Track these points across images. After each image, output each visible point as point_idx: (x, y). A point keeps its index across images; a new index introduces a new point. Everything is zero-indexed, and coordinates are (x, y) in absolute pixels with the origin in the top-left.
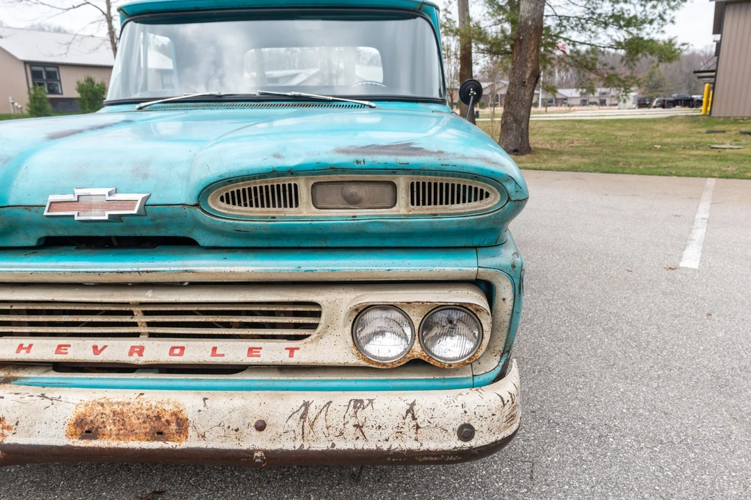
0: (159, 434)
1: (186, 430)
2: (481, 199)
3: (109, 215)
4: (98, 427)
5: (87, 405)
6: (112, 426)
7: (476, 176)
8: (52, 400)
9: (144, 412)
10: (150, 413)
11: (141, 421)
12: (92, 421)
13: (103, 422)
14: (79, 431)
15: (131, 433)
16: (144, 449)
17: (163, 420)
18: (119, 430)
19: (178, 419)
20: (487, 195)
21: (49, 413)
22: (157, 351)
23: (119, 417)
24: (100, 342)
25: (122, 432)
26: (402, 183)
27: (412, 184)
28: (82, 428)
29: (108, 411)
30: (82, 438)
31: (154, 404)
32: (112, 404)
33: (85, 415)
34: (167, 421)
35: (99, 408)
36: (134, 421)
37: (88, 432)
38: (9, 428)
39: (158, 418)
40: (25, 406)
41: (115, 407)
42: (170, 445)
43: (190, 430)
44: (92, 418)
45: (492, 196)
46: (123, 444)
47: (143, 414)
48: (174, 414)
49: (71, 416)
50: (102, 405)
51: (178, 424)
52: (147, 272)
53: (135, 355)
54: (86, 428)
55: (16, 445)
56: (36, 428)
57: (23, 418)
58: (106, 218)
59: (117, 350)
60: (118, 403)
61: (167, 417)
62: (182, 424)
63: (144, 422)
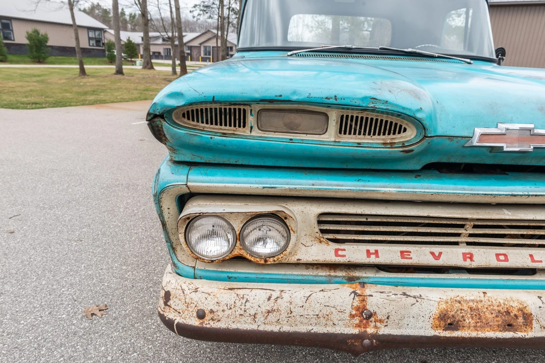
0: (510, 326)
1: (531, 323)
3: (534, 148)
4: (459, 321)
5: (447, 303)
6: (470, 320)
8: (415, 297)
9: (495, 308)
10: (500, 308)
11: (494, 315)
12: (453, 316)
13: (463, 317)
14: (442, 323)
15: (487, 325)
16: (499, 338)
17: (512, 314)
18: (477, 323)
19: (524, 314)
21: (415, 310)
22: (485, 257)
23: (476, 312)
24: (436, 249)
25: (479, 324)
28: (445, 321)
29: (465, 307)
30: (446, 329)
31: (502, 302)
32: (467, 302)
33: (447, 311)
34: (515, 315)
35: (458, 305)
36: (488, 315)
37: (450, 324)
38: (381, 321)
39: (508, 313)
40: (394, 303)
41: (471, 304)
42: (519, 335)
43: (534, 321)
44: (453, 313)
46: (481, 335)
47: (494, 310)
48: (520, 310)
49: (435, 311)
50: (460, 302)
51: (525, 318)
53: (468, 260)
54: (449, 321)
55: (390, 335)
56: (405, 321)
57: (393, 313)
58: (531, 149)
59: (452, 256)
60: (473, 301)
61: (515, 312)
62: (528, 318)
63: (497, 316)
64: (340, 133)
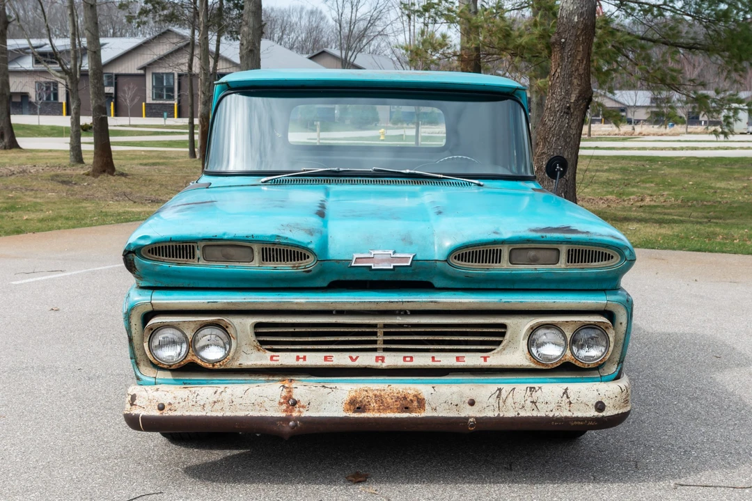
0: (407, 409)
1: (424, 405)
2: (609, 259)
3: (394, 266)
4: (365, 405)
5: (356, 391)
6: (375, 404)
7: (608, 246)
8: (331, 388)
9: (395, 394)
10: (399, 395)
11: (393, 400)
12: (361, 401)
13: (369, 402)
14: (352, 407)
15: (387, 408)
16: (398, 418)
17: (408, 399)
18: (380, 406)
19: (418, 398)
20: (612, 257)
21: (331, 397)
22: (394, 360)
23: (379, 398)
24: (354, 355)
25: (381, 408)
26: (564, 249)
27: (569, 250)
28: (354, 405)
29: (371, 394)
30: (355, 412)
31: (401, 390)
32: (372, 390)
33: (356, 397)
34: (411, 400)
35: (365, 393)
36: (389, 400)
37: (359, 408)
38: (303, 407)
39: (405, 398)
40: (313, 393)
41: (376, 392)
42: (414, 415)
43: (426, 405)
44: (361, 399)
45: (615, 258)
46: (383, 415)
47: (394, 396)
48: (415, 396)
49: (346, 398)
50: (367, 391)
51: (418, 402)
52: (408, 302)
53: (380, 362)
54: (357, 406)
55: (310, 417)
56: (323, 406)
57: (313, 400)
58: (392, 267)
59: (366, 360)
60: (377, 390)
61: (411, 397)
62: (421, 403)
63: (396, 401)
64: (263, 260)
